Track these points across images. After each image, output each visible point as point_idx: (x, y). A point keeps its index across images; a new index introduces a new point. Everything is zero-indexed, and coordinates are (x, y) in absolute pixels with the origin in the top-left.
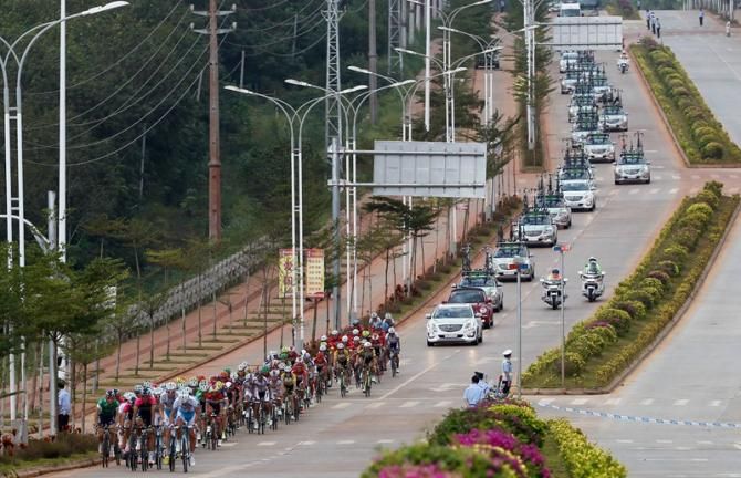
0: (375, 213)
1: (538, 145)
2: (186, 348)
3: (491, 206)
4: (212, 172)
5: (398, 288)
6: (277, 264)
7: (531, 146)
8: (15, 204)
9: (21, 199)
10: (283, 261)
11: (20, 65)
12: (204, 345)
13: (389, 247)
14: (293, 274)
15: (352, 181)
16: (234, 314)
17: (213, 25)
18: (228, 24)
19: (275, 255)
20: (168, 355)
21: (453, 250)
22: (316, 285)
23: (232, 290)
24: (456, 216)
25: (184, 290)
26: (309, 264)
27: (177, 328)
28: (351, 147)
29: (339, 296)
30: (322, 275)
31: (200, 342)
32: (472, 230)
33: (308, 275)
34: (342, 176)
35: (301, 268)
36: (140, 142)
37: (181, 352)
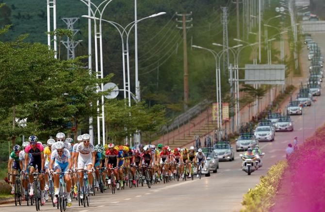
0: (243, 91)
1: (299, 67)
2: (179, 139)
3: (284, 88)
4: (185, 78)
5: (253, 117)
6: (212, 108)
7: (296, 67)
8: (127, 85)
9: (129, 83)
10: (214, 107)
11: (128, 35)
12: (186, 138)
13: (250, 102)
14: (218, 112)
15: (237, 78)
16: (196, 127)
17: (184, 25)
18: (190, 25)
19: (211, 105)
20: (174, 142)
21: (271, 104)
22: (226, 116)
23: (194, 119)
24: (272, 92)
25: (179, 119)
26: (223, 109)
27: (176, 132)
28: (236, 67)
29: (233, 120)
30: (228, 112)
31: (184, 137)
32: (278, 97)
33: (223, 112)
34: (234, 77)
35: (220, 110)
36: (157, 69)
37: (178, 141)
